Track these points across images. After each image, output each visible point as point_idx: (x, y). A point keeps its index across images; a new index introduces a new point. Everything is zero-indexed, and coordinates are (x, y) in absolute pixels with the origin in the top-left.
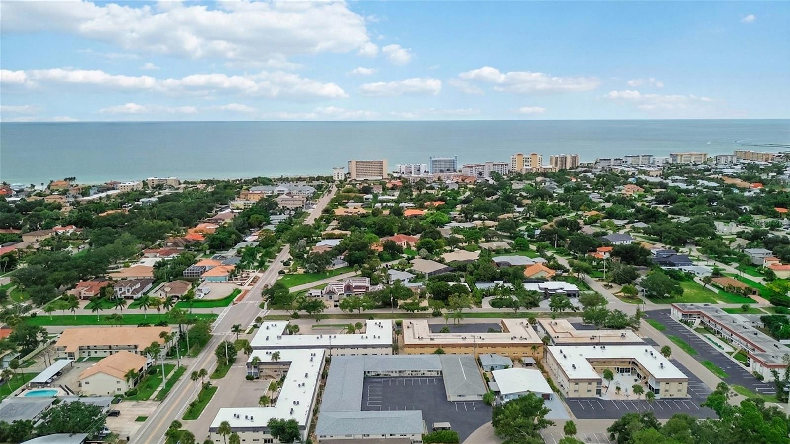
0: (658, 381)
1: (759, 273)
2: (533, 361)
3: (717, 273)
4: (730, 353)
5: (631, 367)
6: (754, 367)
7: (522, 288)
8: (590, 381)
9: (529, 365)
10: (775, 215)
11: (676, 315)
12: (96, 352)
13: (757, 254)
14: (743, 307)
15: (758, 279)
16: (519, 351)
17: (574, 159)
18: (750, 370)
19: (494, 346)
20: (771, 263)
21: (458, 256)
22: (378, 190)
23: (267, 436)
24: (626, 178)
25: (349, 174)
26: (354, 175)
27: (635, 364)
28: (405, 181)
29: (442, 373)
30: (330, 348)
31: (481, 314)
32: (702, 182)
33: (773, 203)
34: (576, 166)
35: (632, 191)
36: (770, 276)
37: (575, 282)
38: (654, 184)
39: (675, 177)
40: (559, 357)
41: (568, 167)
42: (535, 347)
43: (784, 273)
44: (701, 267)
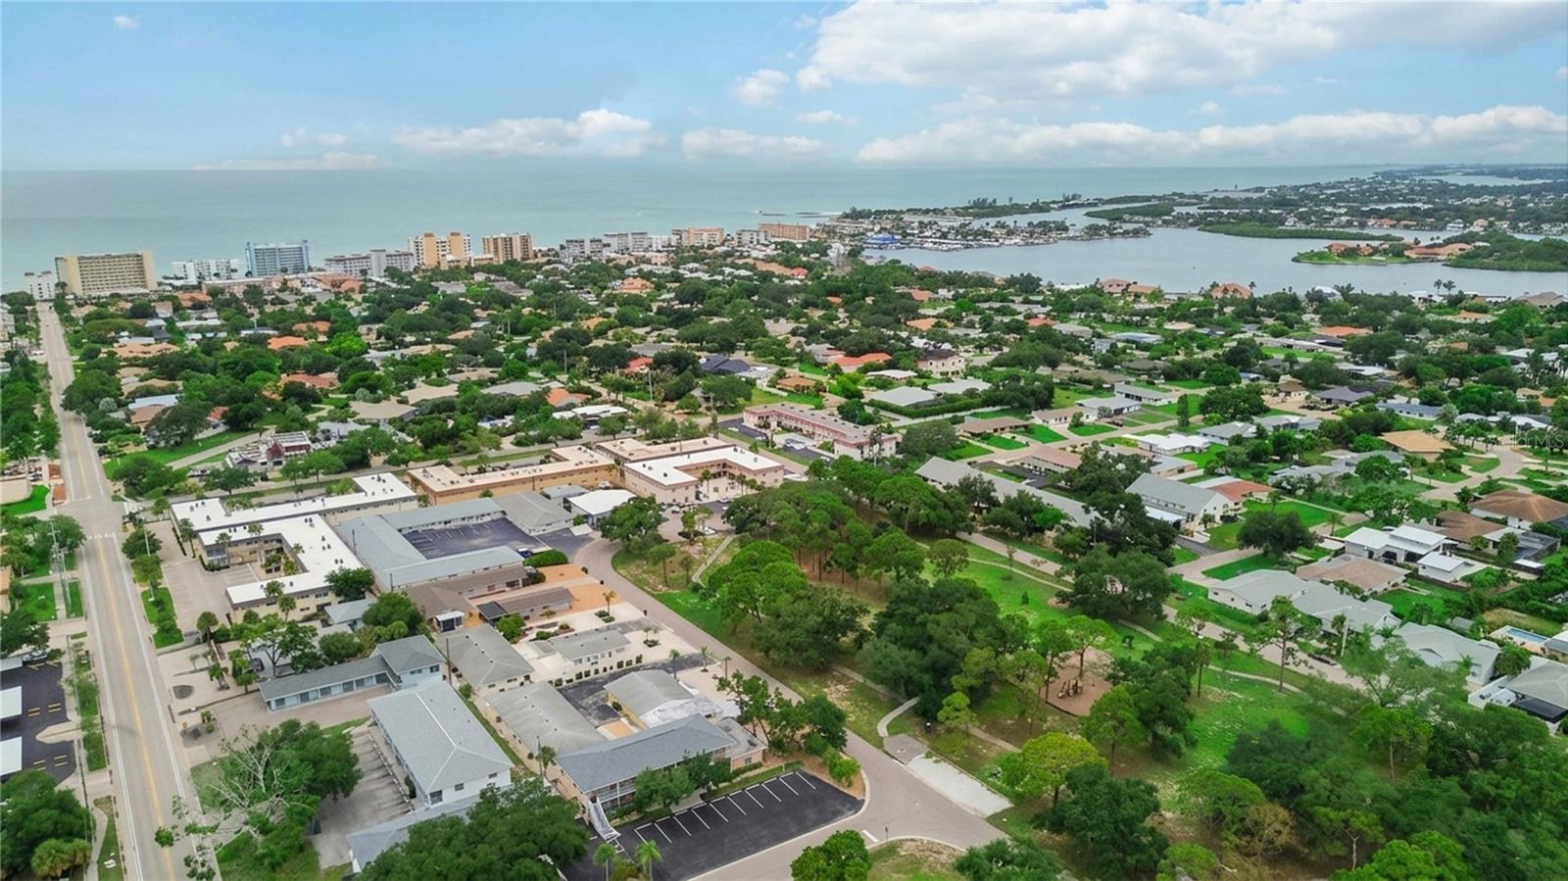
0: (756, 473)
1: (823, 372)
2: (609, 484)
3: (779, 377)
4: (814, 446)
5: (724, 469)
7: (550, 418)
8: (686, 485)
9: (606, 488)
10: (827, 306)
11: (750, 422)
13: (820, 350)
15: (825, 379)
16: (587, 477)
17: (525, 241)
19: (557, 475)
20: (836, 357)
21: (423, 392)
22: (165, 311)
23: (322, 600)
24: (621, 269)
25: (61, 285)
26: (77, 288)
27: (724, 465)
28: (214, 292)
29: (504, 513)
30: (323, 513)
31: (512, 455)
32: (728, 270)
33: (823, 292)
34: (531, 255)
35: (633, 287)
36: (836, 370)
37: (615, 403)
38: (663, 276)
39: (691, 265)
40: (645, 472)
41: (518, 255)
42: (609, 468)
43: (850, 368)
44: (762, 373)
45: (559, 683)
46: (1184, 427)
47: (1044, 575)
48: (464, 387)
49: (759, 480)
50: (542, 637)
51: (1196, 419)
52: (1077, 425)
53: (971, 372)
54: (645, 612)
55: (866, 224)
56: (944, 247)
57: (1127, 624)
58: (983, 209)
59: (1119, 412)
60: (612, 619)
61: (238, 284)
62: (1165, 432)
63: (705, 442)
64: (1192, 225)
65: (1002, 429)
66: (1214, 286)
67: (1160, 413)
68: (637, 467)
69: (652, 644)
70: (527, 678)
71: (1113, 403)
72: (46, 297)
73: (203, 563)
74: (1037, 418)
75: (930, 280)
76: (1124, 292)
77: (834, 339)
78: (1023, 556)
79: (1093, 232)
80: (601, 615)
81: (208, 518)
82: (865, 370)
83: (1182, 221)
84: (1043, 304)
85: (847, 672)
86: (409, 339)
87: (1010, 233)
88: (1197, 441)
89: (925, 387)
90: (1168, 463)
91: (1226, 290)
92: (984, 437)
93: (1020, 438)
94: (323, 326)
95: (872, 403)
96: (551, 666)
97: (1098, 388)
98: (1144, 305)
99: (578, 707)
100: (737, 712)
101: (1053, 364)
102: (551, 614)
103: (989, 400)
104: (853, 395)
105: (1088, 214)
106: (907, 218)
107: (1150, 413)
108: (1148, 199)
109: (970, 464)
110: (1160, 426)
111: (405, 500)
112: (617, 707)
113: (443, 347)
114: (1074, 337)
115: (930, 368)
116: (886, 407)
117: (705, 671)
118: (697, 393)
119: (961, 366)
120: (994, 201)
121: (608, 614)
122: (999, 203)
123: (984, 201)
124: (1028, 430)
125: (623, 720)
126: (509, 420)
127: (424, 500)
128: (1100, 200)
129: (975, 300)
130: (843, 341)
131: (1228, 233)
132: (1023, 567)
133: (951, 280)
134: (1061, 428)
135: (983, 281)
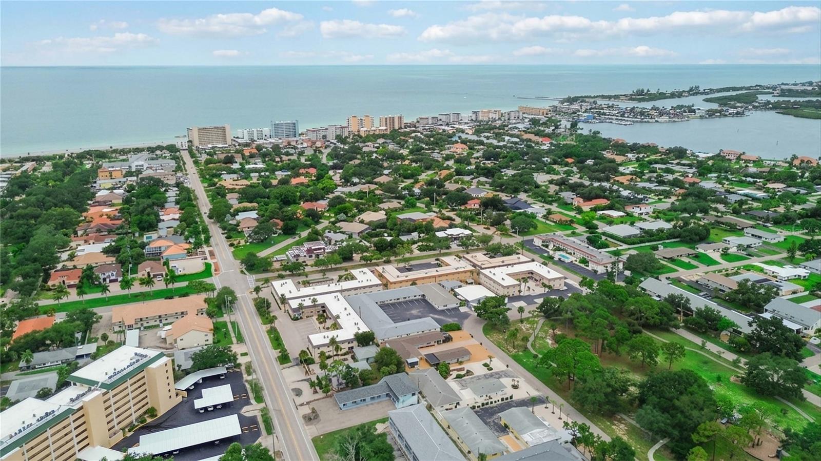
0: (549, 280)
1: (572, 210)
2: (473, 281)
3: (549, 212)
4: (576, 261)
5: (530, 276)
6: (591, 267)
7: (434, 235)
8: (514, 286)
9: (472, 283)
10: (567, 165)
11: (538, 242)
12: (148, 323)
13: (567, 195)
14: (572, 232)
15: (572, 214)
16: (462, 277)
17: (400, 118)
18: (590, 268)
19: (447, 275)
20: (578, 201)
21: (370, 216)
22: (239, 159)
23: (350, 345)
24: (450, 136)
25: (190, 141)
26: (196, 143)
27: (532, 273)
28: (259, 148)
29: (423, 295)
30: (341, 291)
31: (418, 257)
32: (507, 138)
33: (562, 155)
34: (403, 127)
35: (460, 149)
36: (579, 210)
37: (466, 227)
38: (473, 141)
39: (486, 134)
40: (491, 276)
41: (397, 127)
42: (472, 272)
43: (586, 207)
44: (537, 209)
45: (473, 408)
46: (791, 260)
47: (726, 360)
48: (388, 212)
49: (551, 284)
50: (458, 377)
51: (798, 254)
52: (725, 254)
53: (657, 215)
54: (507, 366)
55: (576, 106)
56: (623, 123)
57: (782, 400)
58: (641, 96)
59: (749, 246)
60: (491, 369)
61: (268, 143)
62: (779, 264)
63: (519, 258)
64: (771, 109)
65: (681, 256)
66: (795, 157)
67: (774, 249)
68: (486, 272)
69: (515, 387)
70: (458, 403)
71: (746, 240)
72: (184, 148)
73: (291, 317)
74: (701, 249)
75: (621, 148)
76: (739, 158)
77: (574, 188)
78: (710, 346)
79: (711, 114)
80: (486, 365)
81: (290, 292)
82: (595, 209)
83: (766, 106)
84: (690, 166)
85: (624, 417)
86: (356, 180)
87: (661, 114)
88: (802, 272)
89: (632, 224)
90: (786, 288)
91: (802, 161)
92: (672, 260)
93: (694, 262)
94: (313, 171)
95: (604, 234)
96: (468, 397)
97: (734, 229)
98: (752, 169)
99: (486, 423)
100: (570, 438)
101: (705, 211)
102: (461, 363)
103: (671, 235)
104: (591, 228)
105: (707, 100)
106: (600, 102)
107: (768, 248)
108: (741, 89)
109: (666, 278)
110: (775, 257)
111: (377, 285)
112: (506, 426)
113: (373, 187)
114: (712, 192)
115: (632, 210)
116: (612, 236)
117: (546, 408)
118: (508, 222)
119: (650, 209)
120: (648, 91)
121: (489, 366)
122: (652, 91)
123: (643, 91)
124: (697, 257)
125: (511, 434)
126: (415, 235)
127: (386, 285)
128: (711, 90)
129: (650, 163)
130: (580, 190)
131: (796, 116)
132: (712, 354)
133: (634, 148)
134: (716, 256)
135: (651, 149)
